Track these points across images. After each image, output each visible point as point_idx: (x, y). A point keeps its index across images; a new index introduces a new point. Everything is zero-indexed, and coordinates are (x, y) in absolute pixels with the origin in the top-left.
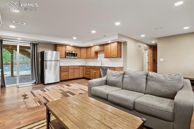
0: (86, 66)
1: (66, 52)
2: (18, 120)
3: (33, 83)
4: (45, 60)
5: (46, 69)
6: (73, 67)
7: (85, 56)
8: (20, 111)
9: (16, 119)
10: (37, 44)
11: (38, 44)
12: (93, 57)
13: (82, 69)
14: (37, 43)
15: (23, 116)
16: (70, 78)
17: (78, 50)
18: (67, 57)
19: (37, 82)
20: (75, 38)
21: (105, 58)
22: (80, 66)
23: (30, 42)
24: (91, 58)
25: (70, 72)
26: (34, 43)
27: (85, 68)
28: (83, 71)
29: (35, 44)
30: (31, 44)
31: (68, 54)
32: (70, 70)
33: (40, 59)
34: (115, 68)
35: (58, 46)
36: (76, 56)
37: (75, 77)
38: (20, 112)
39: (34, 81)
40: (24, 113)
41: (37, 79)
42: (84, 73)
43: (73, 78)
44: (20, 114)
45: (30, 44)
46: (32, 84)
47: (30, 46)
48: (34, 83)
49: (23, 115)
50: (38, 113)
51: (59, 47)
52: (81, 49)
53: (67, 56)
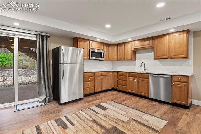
0: (118, 72)
1: (90, 50)
3: (41, 100)
4: (61, 62)
5: (63, 78)
6: (100, 74)
7: (115, 57)
10: (46, 36)
11: (49, 37)
12: (130, 59)
13: (112, 75)
14: (46, 34)
16: (97, 90)
17: (105, 47)
18: (91, 58)
19: (47, 99)
20: (108, 26)
21: (155, 59)
22: (109, 72)
23: (36, 33)
24: (125, 60)
25: (96, 81)
26: (43, 34)
27: (116, 74)
28: (114, 78)
29: (43, 36)
30: (38, 36)
31: (93, 53)
32: (97, 79)
33: (52, 60)
34: (188, 76)
35: (79, 40)
36: (103, 57)
37: (103, 89)
39: (43, 97)
41: (48, 94)
42: (114, 82)
43: (100, 90)
45: (35, 36)
46: (40, 102)
47: (35, 39)
48: (43, 101)
51: (81, 43)
52: (108, 47)
53: (91, 56)
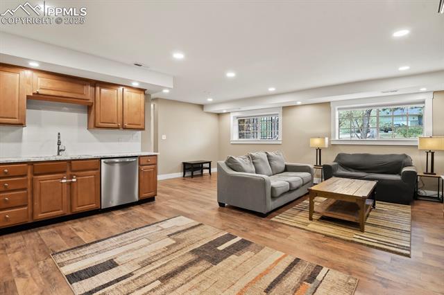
2: (393, 266)
8: (380, 285)
9: (395, 270)
15: (380, 270)
38: (383, 284)
40: (374, 275)
44: (383, 279)
49: (377, 271)
50: (350, 256)
